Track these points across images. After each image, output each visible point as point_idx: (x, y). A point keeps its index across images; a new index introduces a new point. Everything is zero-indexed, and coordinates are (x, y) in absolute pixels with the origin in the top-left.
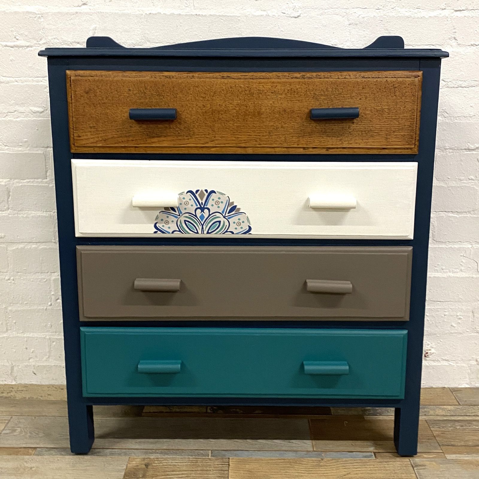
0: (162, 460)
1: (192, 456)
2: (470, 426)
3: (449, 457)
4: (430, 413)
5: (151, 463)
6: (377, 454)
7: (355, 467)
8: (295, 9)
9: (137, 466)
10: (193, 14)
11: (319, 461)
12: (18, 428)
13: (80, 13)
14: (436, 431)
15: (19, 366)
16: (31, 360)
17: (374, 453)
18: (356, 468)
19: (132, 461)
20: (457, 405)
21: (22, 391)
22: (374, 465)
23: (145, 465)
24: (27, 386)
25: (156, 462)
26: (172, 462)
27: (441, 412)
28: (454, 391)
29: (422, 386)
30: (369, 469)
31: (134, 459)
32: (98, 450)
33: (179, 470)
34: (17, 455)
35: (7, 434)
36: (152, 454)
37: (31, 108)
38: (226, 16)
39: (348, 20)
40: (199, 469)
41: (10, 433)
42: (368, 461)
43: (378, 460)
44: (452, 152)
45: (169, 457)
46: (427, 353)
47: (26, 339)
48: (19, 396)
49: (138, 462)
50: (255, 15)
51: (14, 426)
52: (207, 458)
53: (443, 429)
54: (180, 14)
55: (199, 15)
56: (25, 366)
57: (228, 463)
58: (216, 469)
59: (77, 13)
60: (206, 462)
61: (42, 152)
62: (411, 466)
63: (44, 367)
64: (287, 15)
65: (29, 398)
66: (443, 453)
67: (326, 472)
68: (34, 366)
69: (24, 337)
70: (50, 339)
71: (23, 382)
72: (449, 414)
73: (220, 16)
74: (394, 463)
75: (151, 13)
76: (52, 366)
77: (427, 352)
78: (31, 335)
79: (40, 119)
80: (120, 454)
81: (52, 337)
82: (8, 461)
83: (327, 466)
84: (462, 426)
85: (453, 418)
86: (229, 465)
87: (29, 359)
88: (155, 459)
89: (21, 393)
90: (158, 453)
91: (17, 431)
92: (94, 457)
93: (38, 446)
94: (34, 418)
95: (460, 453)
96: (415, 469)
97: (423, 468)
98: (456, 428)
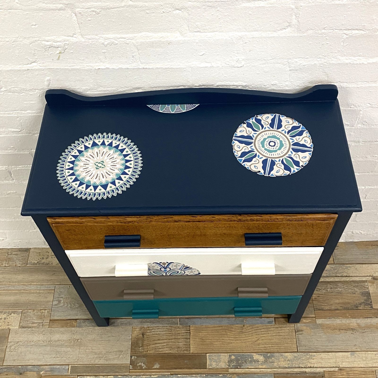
0: (151, 328)
1: (168, 324)
2: (336, 288)
3: (319, 321)
5: (145, 333)
6: (276, 319)
7: (263, 333)
9: (138, 336)
10: (140, 67)
11: (242, 327)
12: (62, 299)
13: (32, 69)
17: (275, 318)
18: (263, 334)
19: (134, 331)
20: (333, 264)
22: (273, 331)
23: (142, 335)
25: (148, 331)
26: (157, 331)
30: (270, 335)
31: (135, 328)
32: (113, 321)
33: (161, 339)
34: (67, 327)
35: (56, 305)
36: (145, 324)
37: (10, 129)
39: (289, 67)
40: (173, 337)
41: (58, 304)
42: (270, 327)
43: (276, 326)
45: (155, 326)
49: (138, 332)
50: (200, 67)
51: (58, 296)
52: (177, 326)
53: (319, 292)
54: (128, 68)
55: (146, 68)
57: (189, 331)
58: (183, 337)
59: (28, 70)
60: (177, 330)
61: (28, 153)
62: (294, 331)
64: (231, 66)
66: (315, 317)
67: (245, 338)
72: (325, 275)
73: (166, 68)
74: (285, 328)
75: (99, 69)
79: (19, 135)
80: (126, 324)
82: (63, 333)
83: (246, 332)
84: (331, 288)
85: (327, 279)
86: (190, 333)
88: (148, 329)
90: (148, 322)
91: (62, 302)
92: (112, 327)
93: (77, 318)
94: (69, 287)
95: (325, 317)
96: (297, 334)
97: (301, 333)
98: (327, 291)
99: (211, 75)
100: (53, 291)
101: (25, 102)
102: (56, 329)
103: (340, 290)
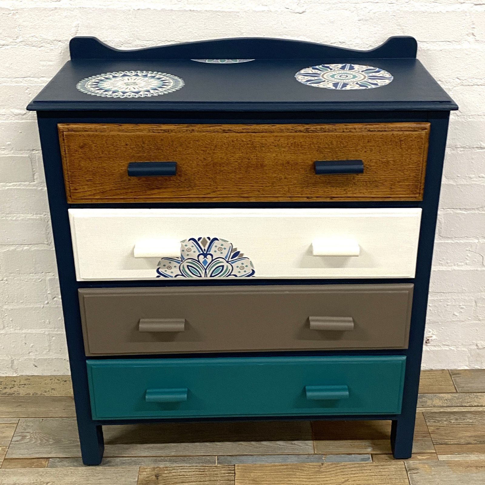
0: (171, 469)
1: (199, 463)
2: (464, 419)
3: (442, 458)
4: (428, 404)
5: (161, 474)
6: (374, 456)
7: (353, 472)
8: (299, 4)
9: (148, 477)
10: (187, 9)
11: (320, 466)
12: (28, 434)
13: (60, 9)
14: (432, 426)
15: (19, 359)
16: (31, 354)
17: (372, 455)
18: (354, 474)
19: (143, 472)
20: (454, 393)
21: (25, 385)
22: (370, 470)
23: (156, 476)
24: (29, 378)
25: (166, 472)
26: (180, 472)
27: (437, 402)
28: (453, 375)
29: (422, 368)
30: (366, 475)
31: (145, 469)
32: (109, 459)
33: (188, 481)
34: (31, 467)
35: (17, 441)
36: (161, 463)
37: (13, 110)
38: (223, 12)
39: (358, 16)
40: (207, 479)
41: (20, 440)
42: (365, 465)
43: (375, 464)
44: (463, 151)
45: (178, 465)
46: (428, 340)
47: (24, 335)
48: (23, 392)
49: (148, 473)
50: (256, 11)
51: (23, 431)
52: (214, 465)
53: (438, 424)
54: (172, 10)
55: (193, 10)
56: (26, 360)
57: (233, 472)
58: (223, 479)
59: (56, 8)
60: (214, 470)
61: (27, 155)
62: (404, 469)
63: (45, 360)
64: (291, 11)
65: (33, 395)
66: (436, 453)
67: (325, 479)
68: (34, 359)
69: (23, 333)
70: (49, 334)
71: (24, 374)
72: (445, 405)
73: (217, 12)
74: (390, 467)
75: (139, 9)
76: (52, 359)
77: (428, 338)
78: (29, 331)
79: (23, 121)
80: (130, 464)
81: (51, 332)
82: (23, 475)
83: (326, 472)
84: (457, 420)
85: (449, 410)
86: (235, 473)
87: (29, 353)
88: (165, 469)
89: (24, 387)
90: (166, 461)
91: (27, 438)
92: (106, 467)
93: (50, 456)
94: (41, 420)
95: (452, 453)
96: (408, 473)
97: (416, 472)
98: (451, 422)
99: (268, 24)
100: (15, 425)
101: (42, 63)
102: (12, 470)
103: (471, 421)
